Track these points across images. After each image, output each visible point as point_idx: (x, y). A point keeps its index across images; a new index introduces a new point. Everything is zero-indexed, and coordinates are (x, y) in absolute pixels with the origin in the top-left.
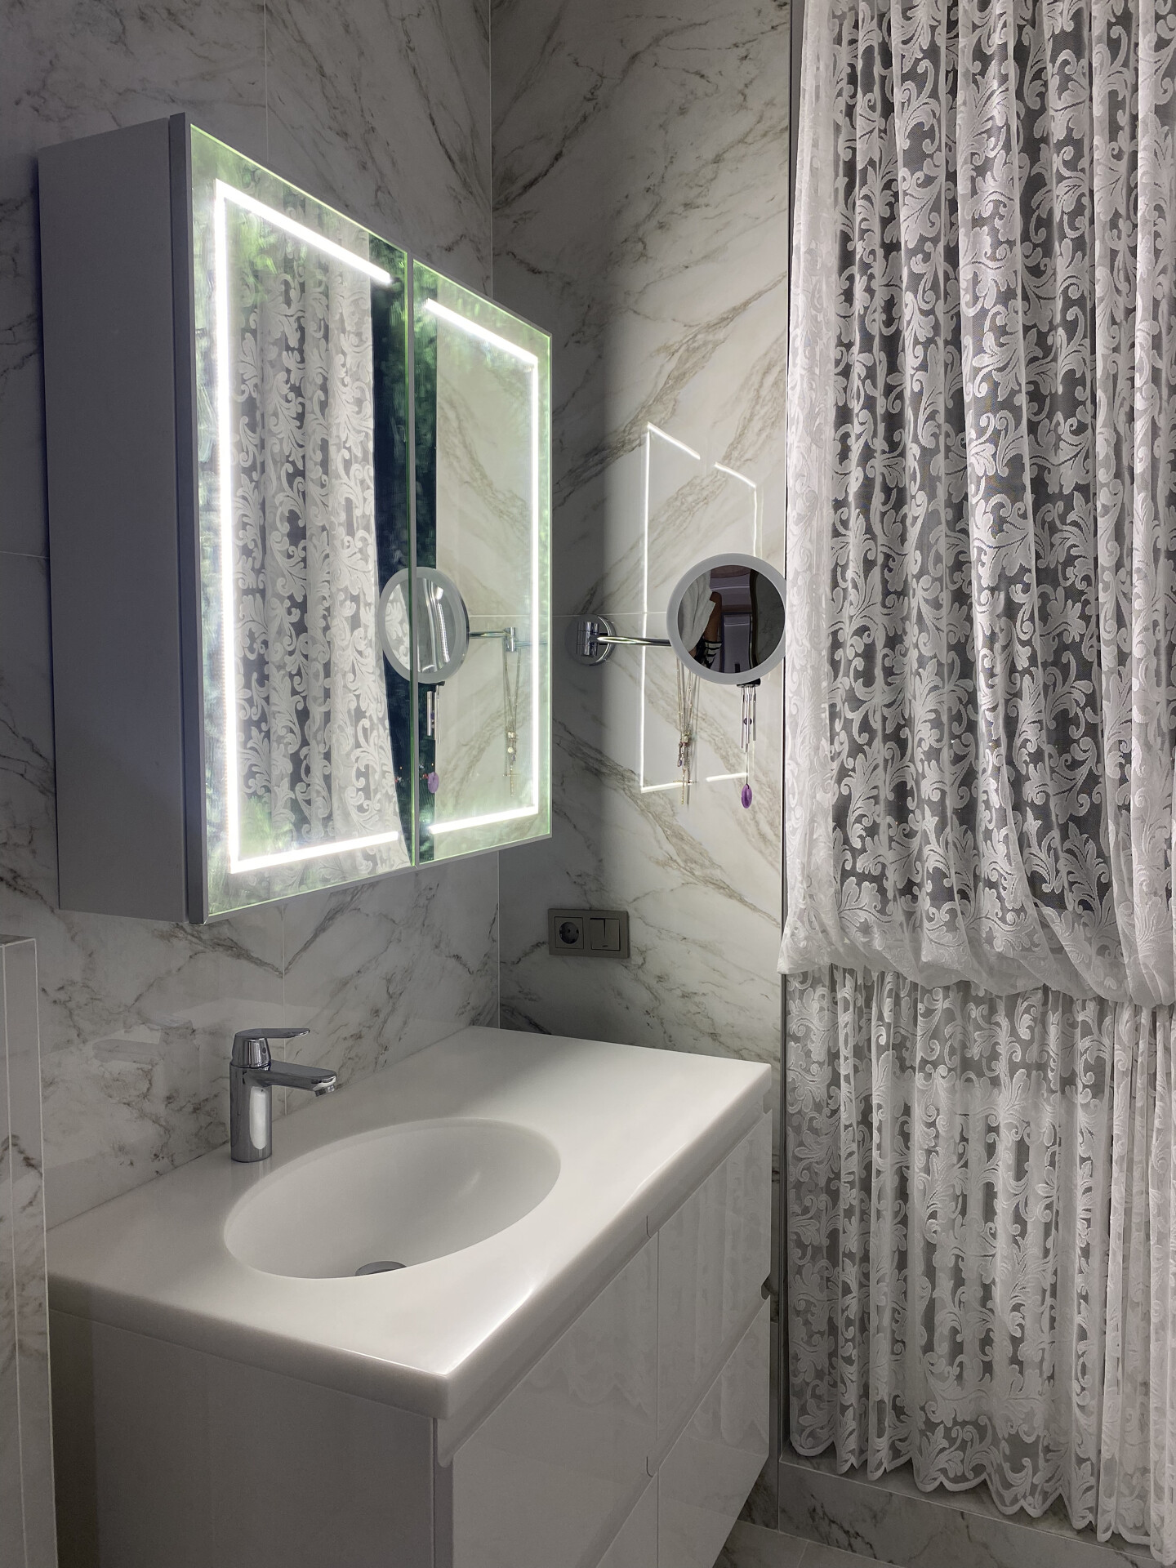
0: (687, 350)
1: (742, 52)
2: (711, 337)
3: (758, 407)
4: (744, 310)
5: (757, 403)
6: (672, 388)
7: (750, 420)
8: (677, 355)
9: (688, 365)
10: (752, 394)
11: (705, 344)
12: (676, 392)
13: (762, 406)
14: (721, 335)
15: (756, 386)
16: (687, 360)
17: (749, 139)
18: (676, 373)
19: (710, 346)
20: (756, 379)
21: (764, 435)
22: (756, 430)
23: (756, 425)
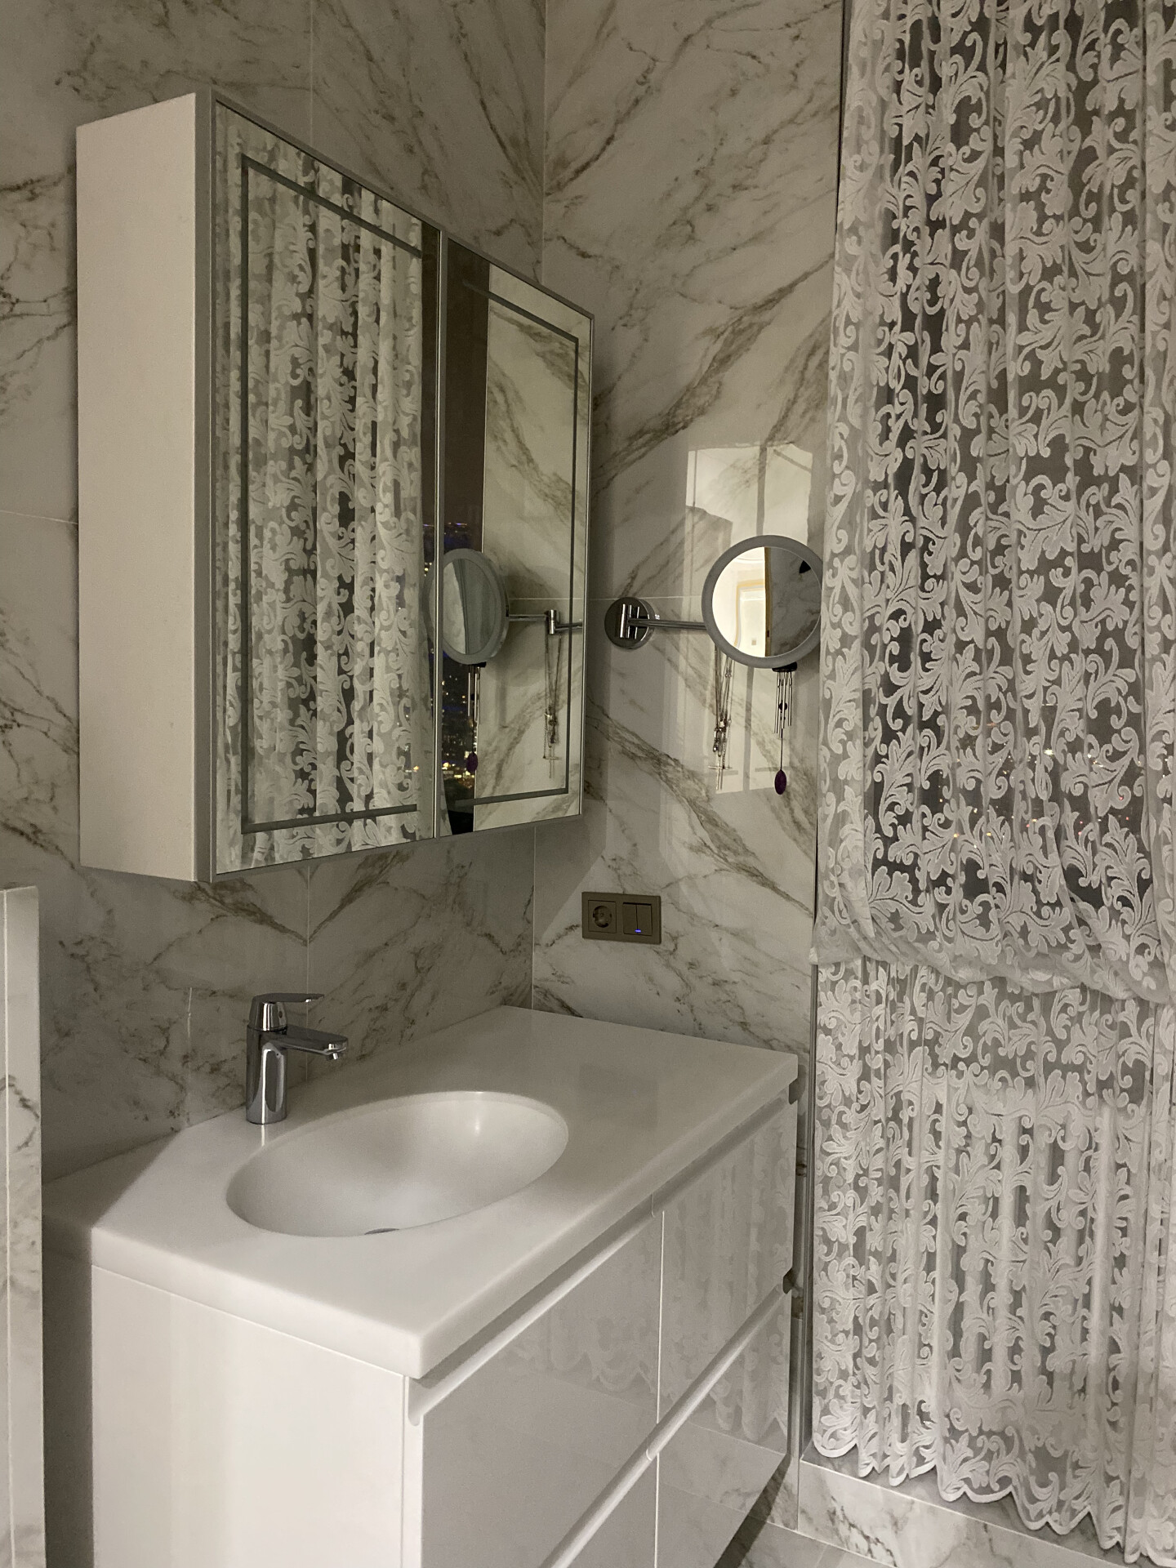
0: (733, 332)
1: (793, 31)
2: (756, 319)
3: (802, 389)
4: (791, 292)
5: (801, 385)
6: (717, 371)
7: (794, 402)
8: (722, 338)
9: (733, 347)
10: (797, 376)
11: (751, 325)
12: (721, 374)
13: (806, 389)
14: (766, 316)
15: (801, 369)
16: (732, 343)
17: (799, 120)
18: (721, 356)
19: (755, 328)
20: (801, 362)
21: (808, 416)
22: (801, 411)
23: (800, 407)
